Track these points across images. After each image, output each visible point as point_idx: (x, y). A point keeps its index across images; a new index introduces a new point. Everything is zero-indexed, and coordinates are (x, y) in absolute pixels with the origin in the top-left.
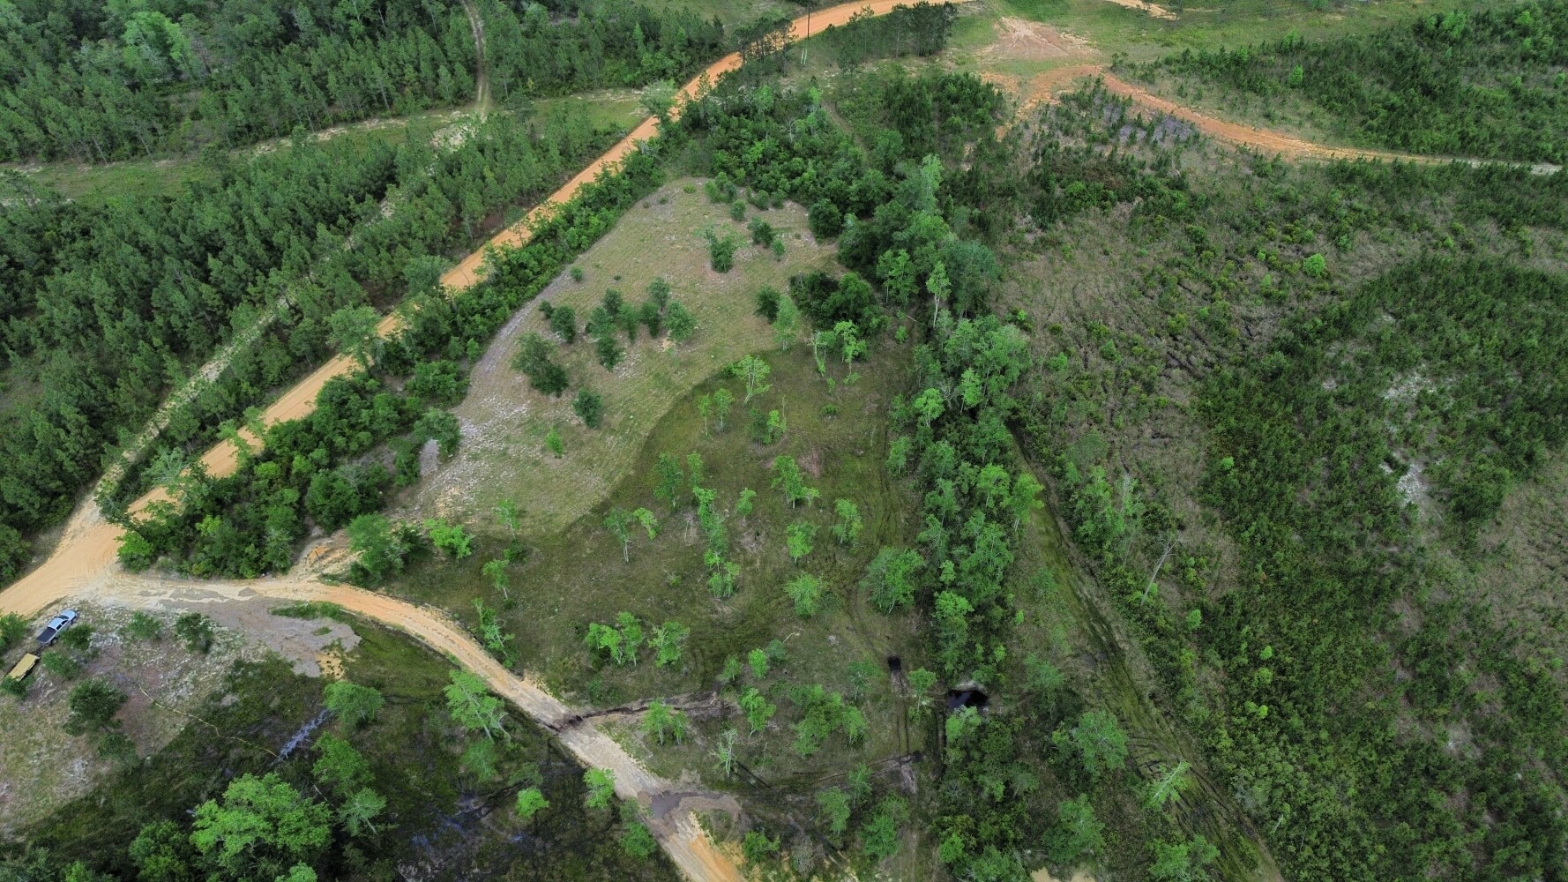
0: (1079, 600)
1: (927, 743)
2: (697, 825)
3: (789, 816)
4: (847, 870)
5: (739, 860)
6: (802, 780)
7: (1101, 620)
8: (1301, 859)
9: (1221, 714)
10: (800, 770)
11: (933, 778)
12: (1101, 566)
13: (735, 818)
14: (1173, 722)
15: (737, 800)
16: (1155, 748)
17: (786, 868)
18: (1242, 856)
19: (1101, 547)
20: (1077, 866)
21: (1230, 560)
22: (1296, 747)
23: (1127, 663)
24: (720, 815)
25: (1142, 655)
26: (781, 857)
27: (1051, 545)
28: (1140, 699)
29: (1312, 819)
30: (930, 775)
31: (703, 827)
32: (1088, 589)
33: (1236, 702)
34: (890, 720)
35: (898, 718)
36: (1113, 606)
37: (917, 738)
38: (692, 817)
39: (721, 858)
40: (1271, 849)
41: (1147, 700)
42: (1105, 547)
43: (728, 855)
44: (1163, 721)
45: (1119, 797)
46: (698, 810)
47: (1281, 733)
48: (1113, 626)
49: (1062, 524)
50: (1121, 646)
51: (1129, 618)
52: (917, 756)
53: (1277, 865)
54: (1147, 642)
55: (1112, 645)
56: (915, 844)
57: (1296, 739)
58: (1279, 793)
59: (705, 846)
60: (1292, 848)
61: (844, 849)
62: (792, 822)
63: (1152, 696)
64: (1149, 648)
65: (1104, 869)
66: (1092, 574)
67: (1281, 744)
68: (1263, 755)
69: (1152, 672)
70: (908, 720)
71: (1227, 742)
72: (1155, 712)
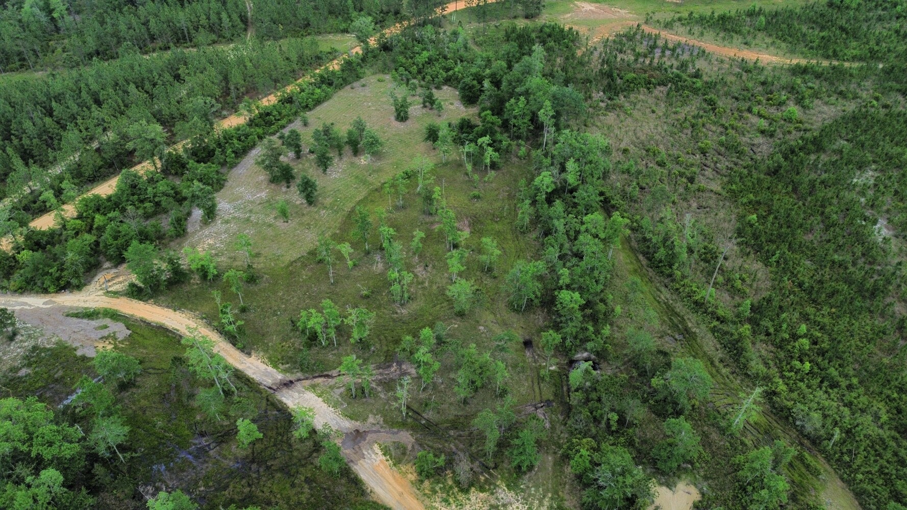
0: (659, 302)
1: (556, 395)
2: (380, 453)
3: (452, 446)
4: (499, 483)
5: (413, 477)
6: (461, 421)
7: (677, 315)
8: (855, 466)
9: (774, 371)
10: (460, 413)
11: (561, 418)
12: (673, 281)
13: (410, 447)
14: (739, 378)
15: (412, 435)
16: (728, 396)
17: (450, 482)
18: (808, 467)
19: (671, 267)
20: (679, 477)
21: (764, 277)
22: (836, 390)
23: (699, 341)
24: (398, 446)
25: (710, 335)
26: (446, 475)
27: (635, 271)
28: (712, 363)
29: (857, 438)
30: (559, 415)
31: (385, 454)
32: (665, 295)
33: (784, 363)
34: (526, 380)
35: (532, 378)
36: (684, 306)
37: (548, 392)
38: (376, 447)
39: (398, 476)
40: (829, 461)
41: (717, 363)
42: (675, 267)
43: (405, 474)
44: (731, 377)
45: (706, 428)
46: (381, 442)
47: (822, 382)
48: (685, 318)
49: (641, 257)
50: (694, 330)
51: (697, 312)
52: (548, 403)
53: (836, 472)
54: (712, 325)
55: (686, 330)
56: (551, 464)
57: (834, 385)
58: (829, 421)
59: (386, 467)
60: (846, 458)
61: (496, 467)
62: (454, 449)
63: (721, 361)
64: (714, 330)
65: (701, 479)
66: (666, 287)
67: (824, 389)
68: (811, 396)
69: (718, 346)
70: (541, 379)
71: (782, 387)
72: (725, 371)
